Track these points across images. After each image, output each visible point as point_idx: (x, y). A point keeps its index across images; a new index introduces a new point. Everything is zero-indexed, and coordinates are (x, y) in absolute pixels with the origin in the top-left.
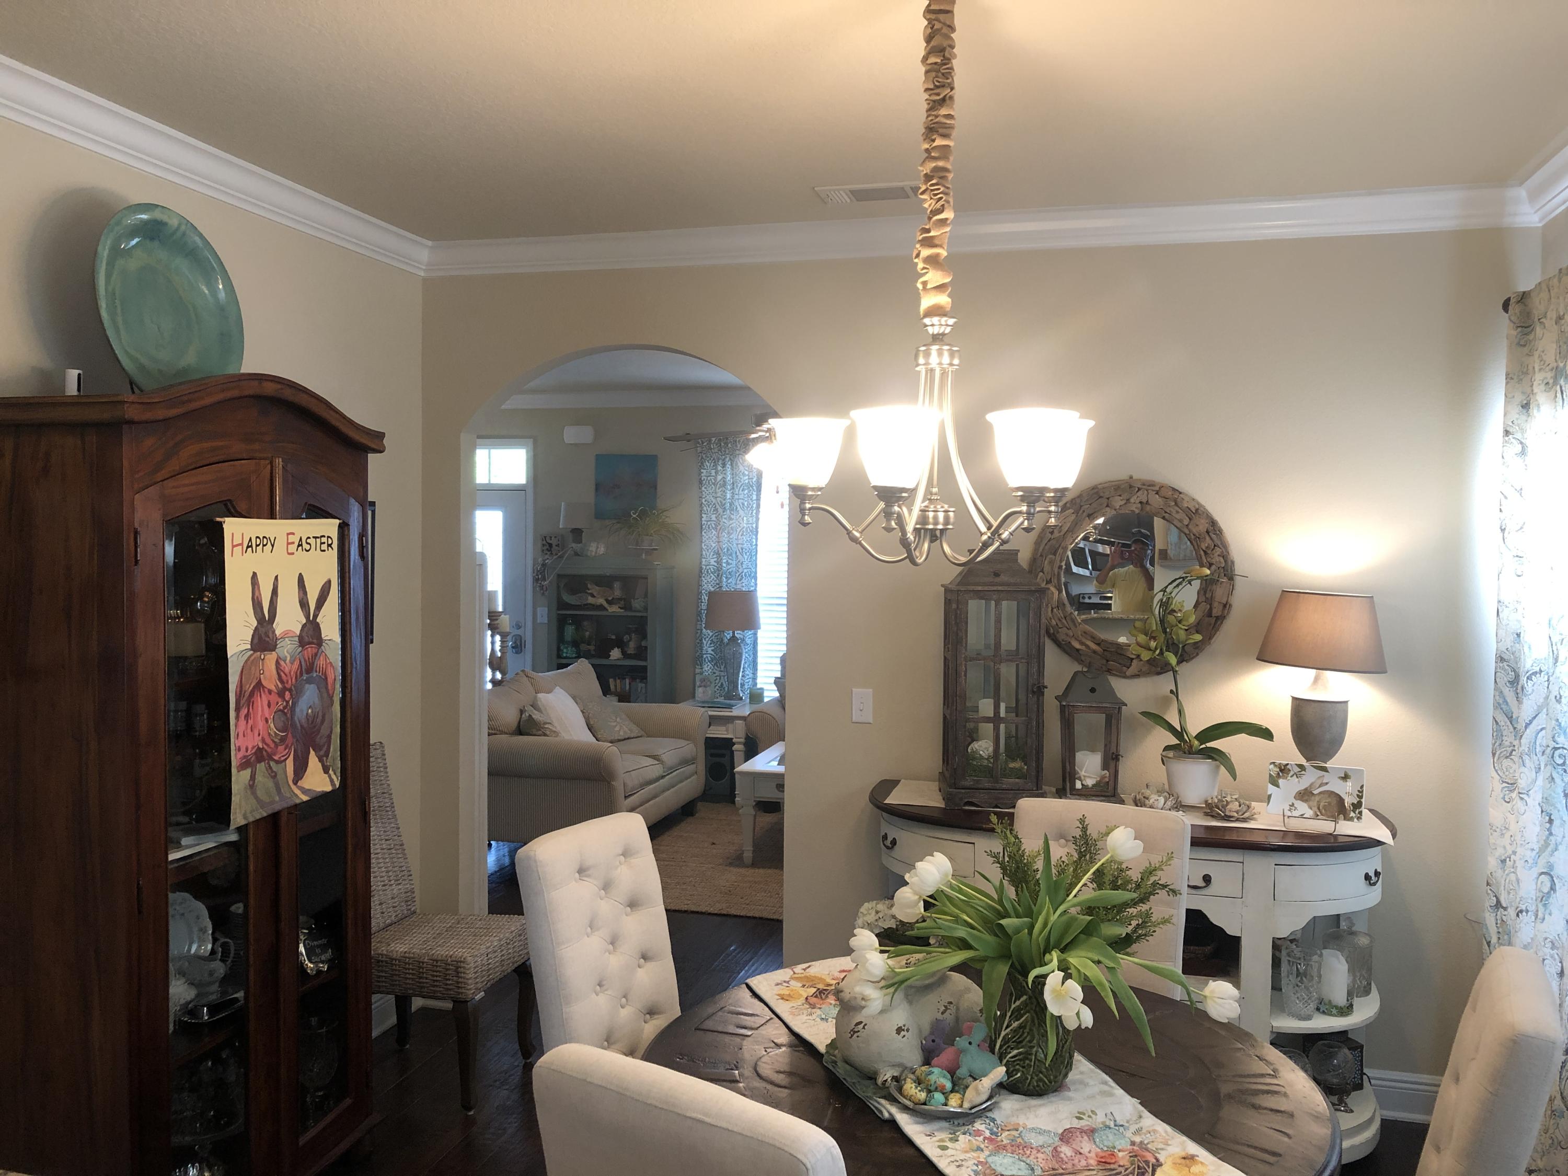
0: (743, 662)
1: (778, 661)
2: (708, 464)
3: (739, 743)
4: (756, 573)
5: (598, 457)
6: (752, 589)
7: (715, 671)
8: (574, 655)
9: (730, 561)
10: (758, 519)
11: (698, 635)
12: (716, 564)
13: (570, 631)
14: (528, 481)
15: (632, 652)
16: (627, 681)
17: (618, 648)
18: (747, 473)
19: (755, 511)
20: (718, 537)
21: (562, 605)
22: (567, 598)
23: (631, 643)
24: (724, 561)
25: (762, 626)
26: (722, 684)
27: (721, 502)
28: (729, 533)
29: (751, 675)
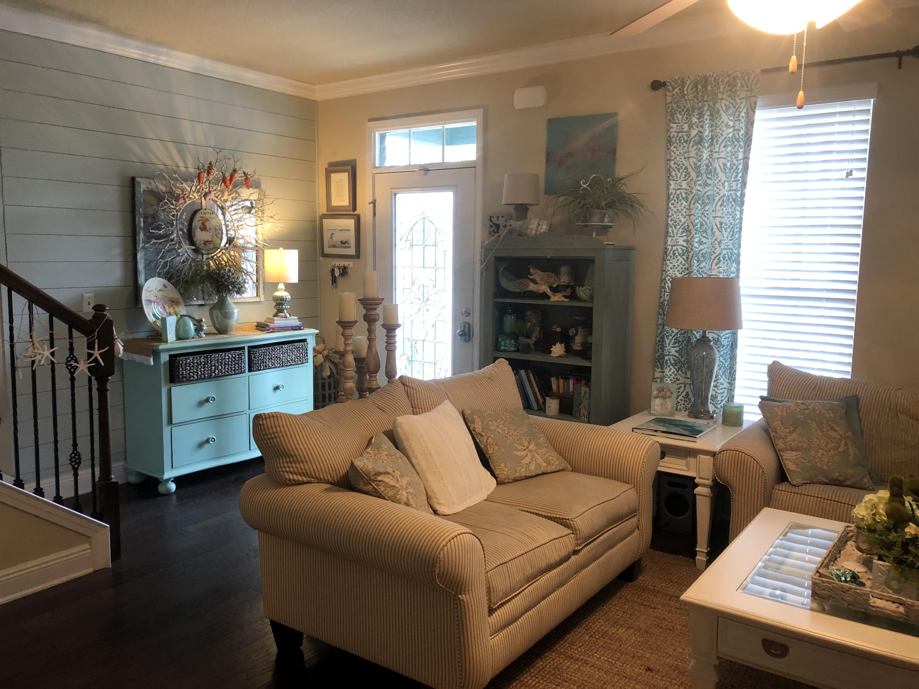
0: (716, 369)
1: (766, 369)
2: (680, 117)
3: (704, 485)
4: (739, 255)
5: (550, 122)
6: (733, 275)
7: (678, 376)
8: (513, 349)
9: (704, 240)
10: (744, 184)
11: (659, 331)
12: (685, 244)
13: (509, 320)
14: (477, 158)
15: (579, 348)
16: (571, 382)
17: (561, 343)
18: (731, 124)
19: (740, 175)
20: (689, 209)
21: (500, 292)
22: (508, 284)
23: (577, 337)
24: (697, 240)
25: (745, 324)
26: (687, 394)
27: (695, 164)
28: (703, 203)
29: (726, 385)
